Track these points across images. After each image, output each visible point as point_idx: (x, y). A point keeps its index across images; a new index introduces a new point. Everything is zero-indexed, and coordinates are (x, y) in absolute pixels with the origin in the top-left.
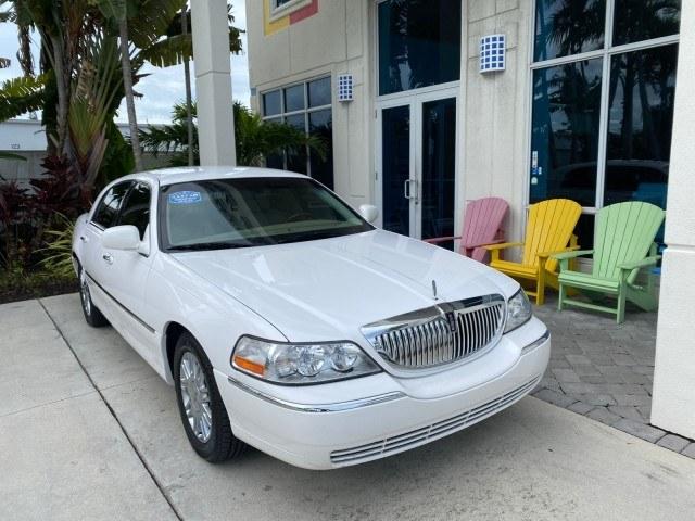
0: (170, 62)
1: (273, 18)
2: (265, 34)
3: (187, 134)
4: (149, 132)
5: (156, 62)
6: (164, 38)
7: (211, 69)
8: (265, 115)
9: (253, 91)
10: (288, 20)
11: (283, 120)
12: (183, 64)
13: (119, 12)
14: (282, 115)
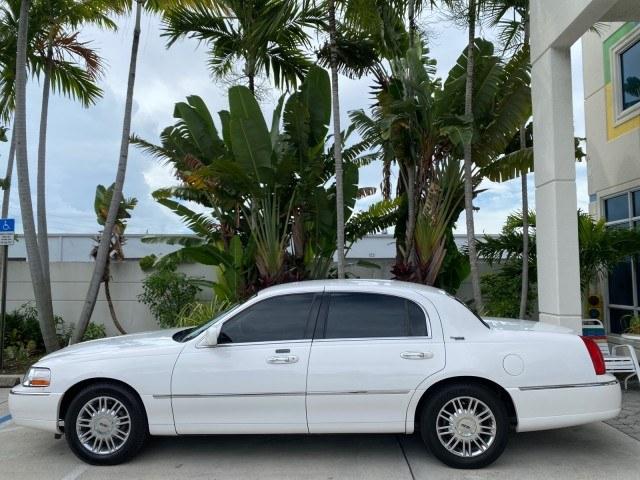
0: (508, 176)
1: (618, 123)
2: (608, 139)
3: (522, 242)
4: (485, 241)
5: (494, 178)
6: (502, 156)
7: (553, 177)
8: (607, 221)
9: (593, 197)
11: (631, 225)
12: (520, 177)
13: (466, 138)
14: (631, 219)
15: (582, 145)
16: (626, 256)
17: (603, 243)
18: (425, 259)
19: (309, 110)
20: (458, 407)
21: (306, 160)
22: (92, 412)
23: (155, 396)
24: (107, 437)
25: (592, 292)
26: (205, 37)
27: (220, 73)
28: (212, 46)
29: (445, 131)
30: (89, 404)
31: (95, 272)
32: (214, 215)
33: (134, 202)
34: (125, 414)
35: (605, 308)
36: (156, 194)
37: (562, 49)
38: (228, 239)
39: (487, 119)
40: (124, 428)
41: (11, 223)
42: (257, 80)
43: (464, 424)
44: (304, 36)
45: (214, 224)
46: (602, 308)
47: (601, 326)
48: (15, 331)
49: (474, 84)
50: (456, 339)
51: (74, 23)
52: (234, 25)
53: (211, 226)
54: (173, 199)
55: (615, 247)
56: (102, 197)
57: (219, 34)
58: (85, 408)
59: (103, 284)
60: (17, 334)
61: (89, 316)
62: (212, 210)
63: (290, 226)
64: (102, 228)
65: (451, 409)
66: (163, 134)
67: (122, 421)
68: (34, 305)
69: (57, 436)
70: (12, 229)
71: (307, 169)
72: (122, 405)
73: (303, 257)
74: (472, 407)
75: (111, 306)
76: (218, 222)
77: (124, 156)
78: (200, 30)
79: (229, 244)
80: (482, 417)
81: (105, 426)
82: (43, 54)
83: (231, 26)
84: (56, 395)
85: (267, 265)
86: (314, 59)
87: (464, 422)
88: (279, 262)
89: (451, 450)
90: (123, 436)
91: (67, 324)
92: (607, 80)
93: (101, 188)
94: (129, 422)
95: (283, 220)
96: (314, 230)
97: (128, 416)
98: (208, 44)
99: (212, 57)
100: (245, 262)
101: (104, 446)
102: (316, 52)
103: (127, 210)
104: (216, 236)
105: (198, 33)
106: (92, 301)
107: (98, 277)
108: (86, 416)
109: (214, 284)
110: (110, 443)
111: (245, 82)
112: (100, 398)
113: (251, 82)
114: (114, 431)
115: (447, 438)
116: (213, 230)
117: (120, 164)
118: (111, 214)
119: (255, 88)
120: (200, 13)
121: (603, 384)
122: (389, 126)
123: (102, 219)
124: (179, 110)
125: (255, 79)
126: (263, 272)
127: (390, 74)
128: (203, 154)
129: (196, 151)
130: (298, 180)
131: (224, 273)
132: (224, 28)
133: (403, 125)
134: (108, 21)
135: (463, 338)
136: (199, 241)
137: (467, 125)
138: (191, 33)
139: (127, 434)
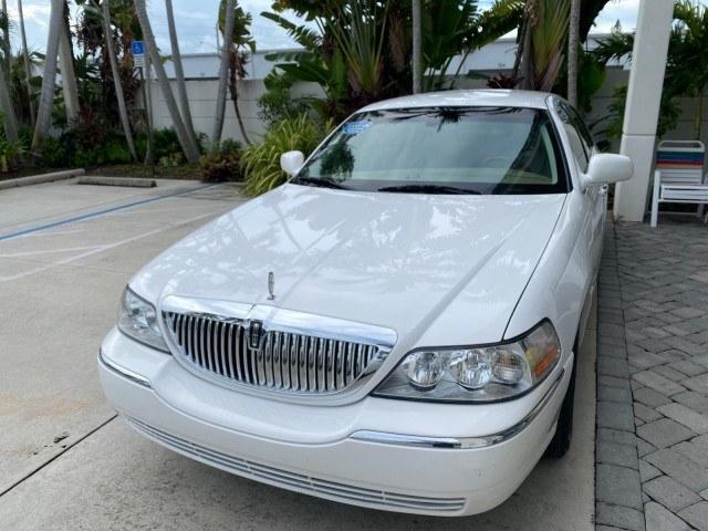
18: (540, 68)
33: (249, 17)
45: (319, 37)
47: (701, 150)
53: (316, 39)
70: (142, 51)
75: (241, 123)
79: (331, 60)
85: (361, 80)
103: (246, 26)
106: (220, 117)
107: (222, 95)
116: (319, 43)
126: (356, 88)
136: (308, 55)
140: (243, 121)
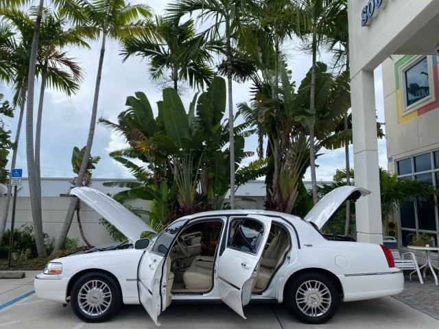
0: (337, 146)
1: (404, 114)
2: (398, 124)
4: (322, 187)
5: (329, 147)
6: (333, 133)
7: (365, 149)
8: (399, 174)
9: (390, 159)
10: (416, 113)
12: (345, 147)
13: (311, 123)
14: (413, 174)
15: (383, 127)
16: (411, 197)
17: (396, 189)
18: (285, 197)
19: (213, 103)
20: (309, 287)
21: (210, 134)
22: (88, 289)
23: (127, 280)
24: (97, 305)
25: (390, 220)
26: (146, 55)
27: (155, 76)
28: (151, 60)
29: (298, 119)
30: (86, 284)
31: (71, 204)
32: (150, 167)
33: (98, 159)
34: (108, 291)
35: (398, 231)
36: (112, 154)
37: (369, 72)
38: (159, 183)
39: (324, 111)
40: (108, 299)
41: (20, 171)
42: (179, 83)
43: (313, 297)
44: (209, 56)
45: (150, 174)
46: (397, 230)
47: (395, 241)
48: (16, 242)
49: (315, 88)
50: (308, 246)
51: (62, 45)
52: (165, 48)
53: (148, 175)
54: (123, 157)
55: (403, 191)
56: (77, 155)
57: (156, 54)
58: (83, 287)
59: (76, 212)
60: (17, 244)
61: (67, 233)
62: (148, 164)
63: (199, 175)
64: (76, 175)
65: (305, 288)
66: (119, 116)
67: (106, 295)
68: (29, 225)
69: (65, 305)
70: (20, 175)
71: (211, 140)
72: (106, 285)
73: (207, 195)
74: (317, 287)
75: (80, 226)
76: (152, 172)
77: (92, 129)
78: (144, 51)
79: (159, 186)
80: (323, 293)
81: (96, 298)
82: (41, 63)
83: (163, 49)
84: (66, 279)
85: (184, 200)
86: (216, 70)
87: (312, 295)
88: (192, 198)
89: (304, 312)
90: (107, 305)
91: (51, 238)
92: (398, 88)
93: (76, 149)
94: (111, 296)
95: (195, 172)
96: (214, 178)
97: (110, 292)
98: (148, 60)
99: (150, 67)
100: (170, 198)
101: (95, 311)
102: (217, 66)
103: (93, 164)
104: (151, 181)
105: (142, 53)
106: (69, 222)
107: (73, 207)
108: (84, 292)
109: (149, 212)
110: (99, 308)
111: (171, 84)
112: (93, 281)
113: (176, 84)
114: (101, 301)
115: (302, 305)
116: (149, 177)
117: (90, 135)
118: (83, 166)
119: (178, 88)
120: (144, 40)
121: (394, 273)
122: (263, 114)
123: (77, 170)
124: (130, 101)
125: (178, 82)
126: (181, 204)
127: (262, 80)
128: (144, 129)
129: (139, 127)
130: (204, 146)
131: (156, 205)
132: (159, 50)
133: (272, 114)
134: (84, 43)
135: (311, 246)
136: (139, 184)
137: (311, 115)
138: (138, 52)
139: (109, 303)
140: (82, 224)
